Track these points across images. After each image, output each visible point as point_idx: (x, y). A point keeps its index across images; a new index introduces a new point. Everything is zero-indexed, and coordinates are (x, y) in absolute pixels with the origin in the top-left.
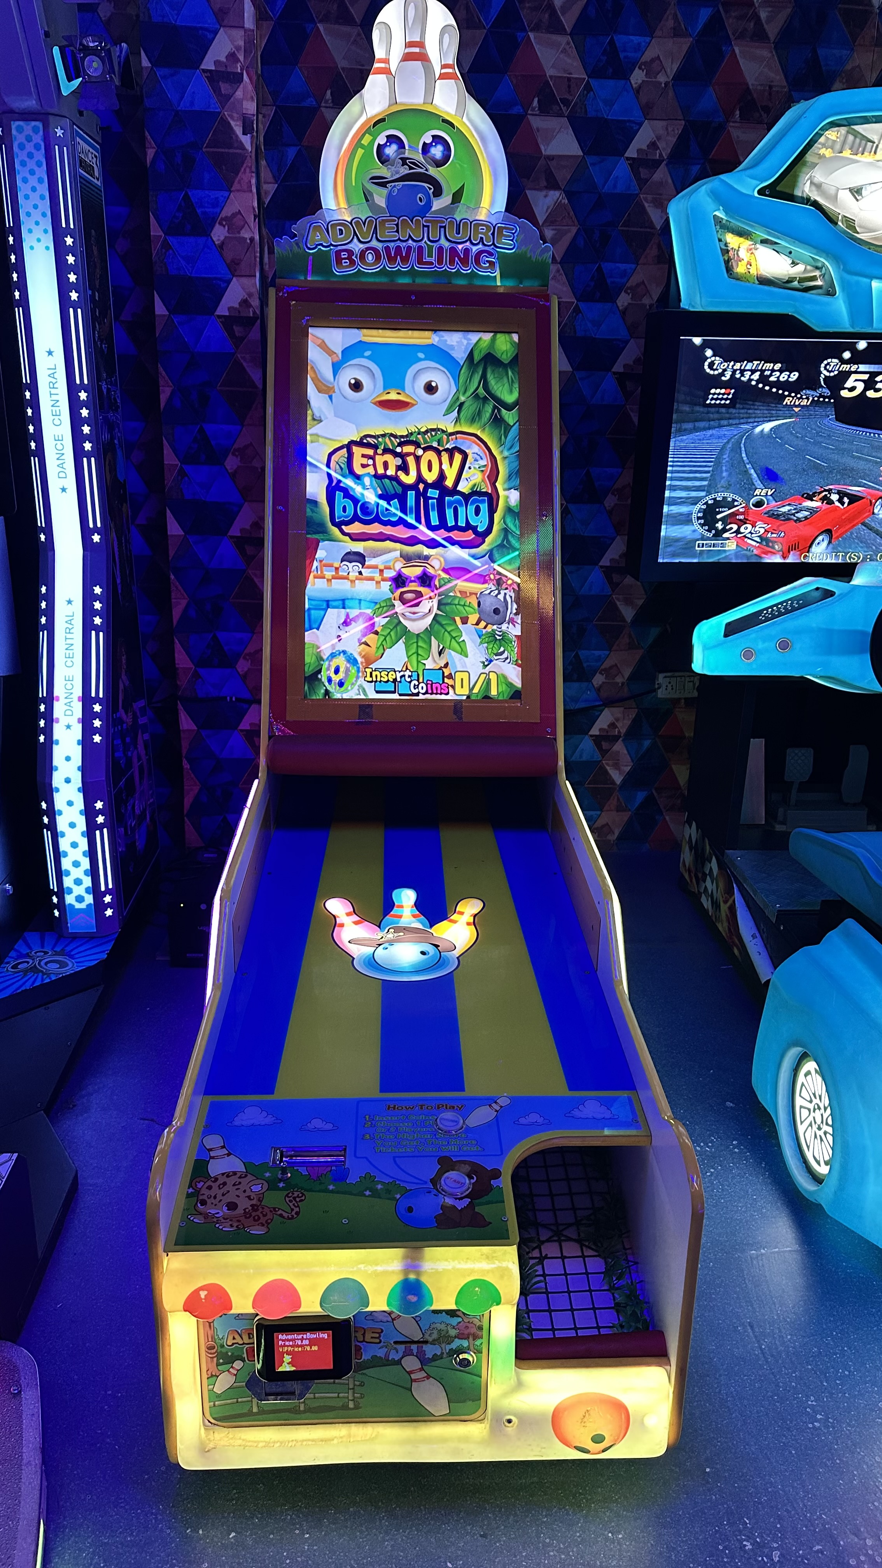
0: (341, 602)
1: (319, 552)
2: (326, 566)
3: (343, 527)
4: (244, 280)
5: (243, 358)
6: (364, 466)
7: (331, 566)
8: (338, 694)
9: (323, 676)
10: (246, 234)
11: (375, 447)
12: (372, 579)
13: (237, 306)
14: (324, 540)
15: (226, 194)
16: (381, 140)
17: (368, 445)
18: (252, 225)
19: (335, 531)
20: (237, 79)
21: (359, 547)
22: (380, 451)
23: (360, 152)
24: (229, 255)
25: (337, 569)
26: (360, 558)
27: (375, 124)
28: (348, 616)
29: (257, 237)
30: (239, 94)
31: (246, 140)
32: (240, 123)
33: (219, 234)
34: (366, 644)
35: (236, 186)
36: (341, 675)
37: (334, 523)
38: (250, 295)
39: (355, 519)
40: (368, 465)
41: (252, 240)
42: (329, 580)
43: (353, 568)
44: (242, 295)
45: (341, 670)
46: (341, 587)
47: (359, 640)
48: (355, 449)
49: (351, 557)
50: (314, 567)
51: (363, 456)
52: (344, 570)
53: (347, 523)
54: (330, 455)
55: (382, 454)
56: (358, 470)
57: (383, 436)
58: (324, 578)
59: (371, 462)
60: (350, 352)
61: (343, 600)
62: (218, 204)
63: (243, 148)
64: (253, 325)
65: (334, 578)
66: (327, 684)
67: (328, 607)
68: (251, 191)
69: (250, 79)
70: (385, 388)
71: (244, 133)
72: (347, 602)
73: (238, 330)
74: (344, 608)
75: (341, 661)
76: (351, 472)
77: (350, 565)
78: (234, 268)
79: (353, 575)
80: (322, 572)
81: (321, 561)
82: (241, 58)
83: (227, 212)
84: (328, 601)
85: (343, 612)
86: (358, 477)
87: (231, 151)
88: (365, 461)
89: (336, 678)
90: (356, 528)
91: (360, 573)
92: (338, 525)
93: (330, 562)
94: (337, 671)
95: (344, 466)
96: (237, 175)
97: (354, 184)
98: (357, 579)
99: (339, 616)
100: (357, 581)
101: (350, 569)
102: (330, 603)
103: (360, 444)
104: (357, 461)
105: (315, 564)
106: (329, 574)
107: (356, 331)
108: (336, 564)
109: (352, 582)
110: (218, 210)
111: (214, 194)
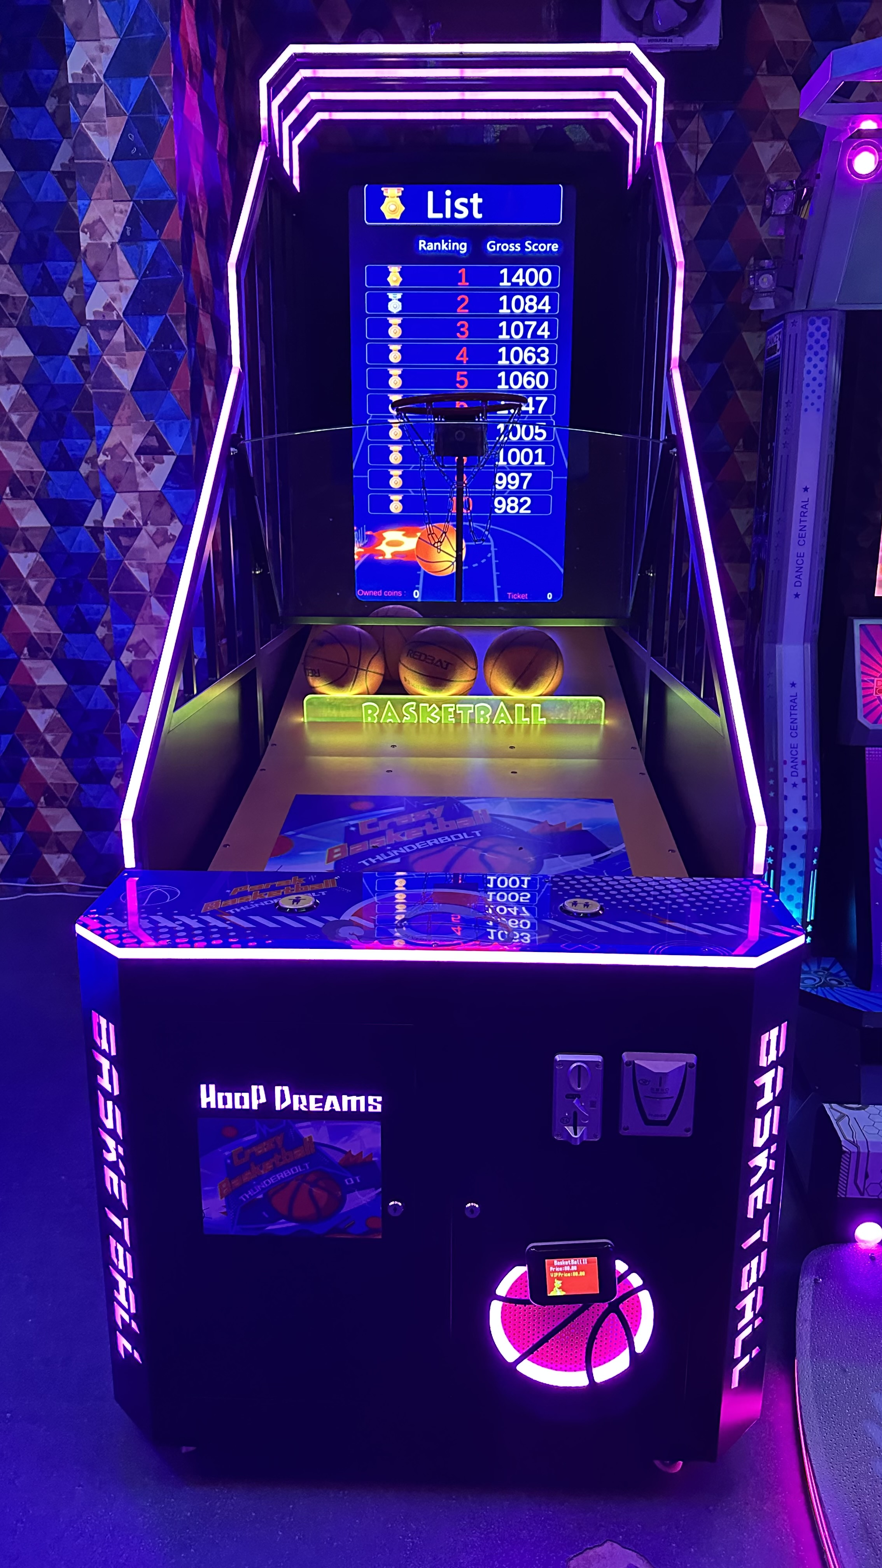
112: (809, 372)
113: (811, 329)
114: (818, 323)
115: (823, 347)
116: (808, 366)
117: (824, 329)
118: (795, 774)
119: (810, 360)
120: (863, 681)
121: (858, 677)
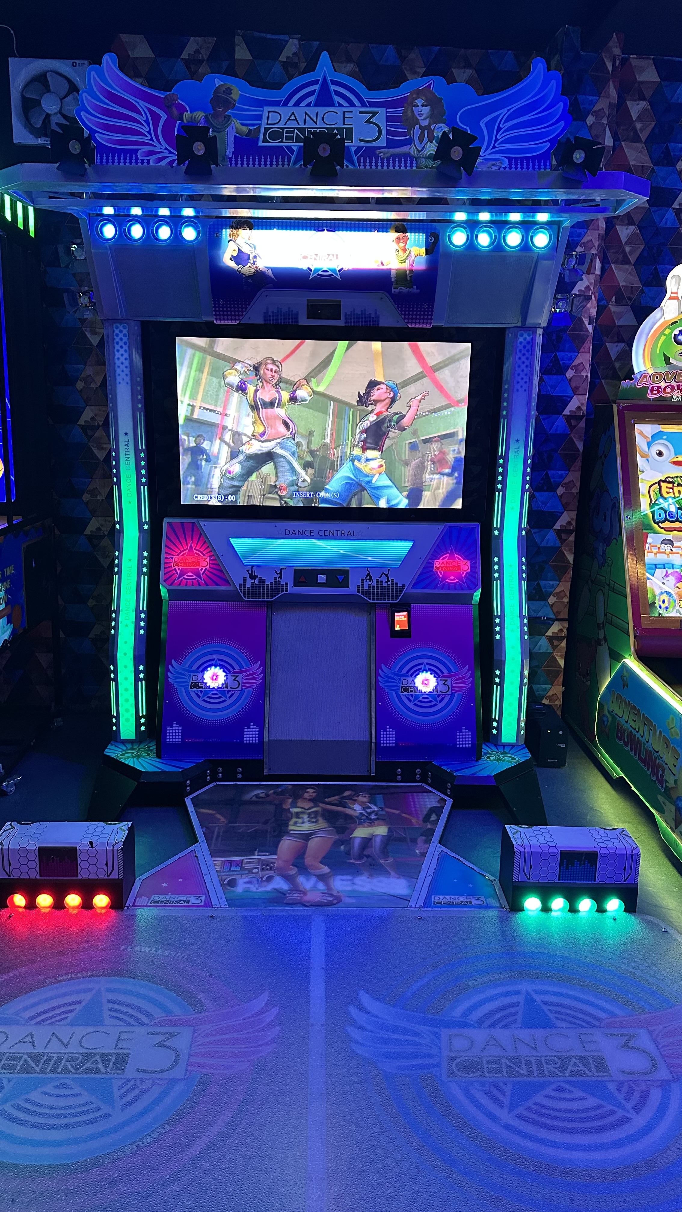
0: (662, 566)
1: (648, 539)
2: (653, 546)
3: (660, 524)
4: (580, 397)
5: (574, 436)
6: (668, 493)
7: (656, 546)
8: (666, 615)
9: (657, 605)
10: (584, 374)
11: (673, 483)
12: (678, 553)
13: (574, 410)
14: (651, 533)
15: (576, 354)
16: (677, 332)
17: (669, 482)
18: (588, 369)
19: (656, 526)
20: (588, 298)
21: (670, 535)
22: (676, 485)
23: (663, 337)
24: (574, 384)
25: (659, 548)
26: (670, 542)
27: (672, 324)
28: (667, 572)
29: (589, 375)
30: (589, 305)
31: (590, 328)
32: (588, 319)
33: (570, 374)
34: (678, 587)
35: (582, 350)
36: (666, 605)
37: (655, 522)
38: (582, 404)
39: (666, 520)
40: (670, 492)
41: (587, 376)
42: (656, 554)
43: (668, 547)
44: (578, 404)
45: (666, 601)
46: (662, 558)
47: (675, 585)
48: (662, 484)
49: (666, 542)
50: (647, 547)
51: (667, 487)
52: (663, 549)
53: (662, 522)
54: (650, 487)
55: (677, 487)
56: (665, 495)
57: (677, 477)
58: (652, 553)
59: (671, 491)
60: (656, 436)
61: (664, 564)
62: (571, 359)
63: (588, 331)
64: (582, 419)
65: (658, 553)
66: (659, 608)
67: (656, 568)
68: (589, 352)
69: (595, 298)
70: (675, 455)
71: (589, 324)
72: (666, 566)
73: (573, 422)
74: (665, 568)
75: (665, 597)
76: (661, 495)
77: (666, 546)
78: (575, 391)
79: (668, 551)
80: (651, 549)
81: (650, 544)
82: (592, 288)
83: (576, 363)
84: (656, 565)
85: (664, 570)
86: (665, 498)
87: (582, 333)
88: (668, 490)
89: (663, 606)
90: (667, 525)
91: (672, 550)
92: (657, 523)
93: (655, 544)
94: (664, 602)
95: (658, 493)
96: (583, 344)
97: (658, 352)
98: (670, 553)
99: (662, 572)
100: (670, 555)
101: (666, 548)
102: (657, 566)
103: (665, 481)
104: (664, 490)
105: (647, 545)
106: (655, 550)
107: (657, 426)
108: (659, 546)
109: (668, 555)
110: (571, 362)
111: (569, 354)
112: (118, 359)
113: (117, 331)
114: (121, 328)
115: (125, 343)
116: (117, 355)
117: (125, 331)
118: (127, 618)
119: (118, 351)
120: (166, 558)
121: (163, 555)
